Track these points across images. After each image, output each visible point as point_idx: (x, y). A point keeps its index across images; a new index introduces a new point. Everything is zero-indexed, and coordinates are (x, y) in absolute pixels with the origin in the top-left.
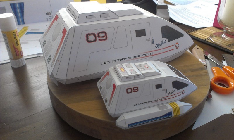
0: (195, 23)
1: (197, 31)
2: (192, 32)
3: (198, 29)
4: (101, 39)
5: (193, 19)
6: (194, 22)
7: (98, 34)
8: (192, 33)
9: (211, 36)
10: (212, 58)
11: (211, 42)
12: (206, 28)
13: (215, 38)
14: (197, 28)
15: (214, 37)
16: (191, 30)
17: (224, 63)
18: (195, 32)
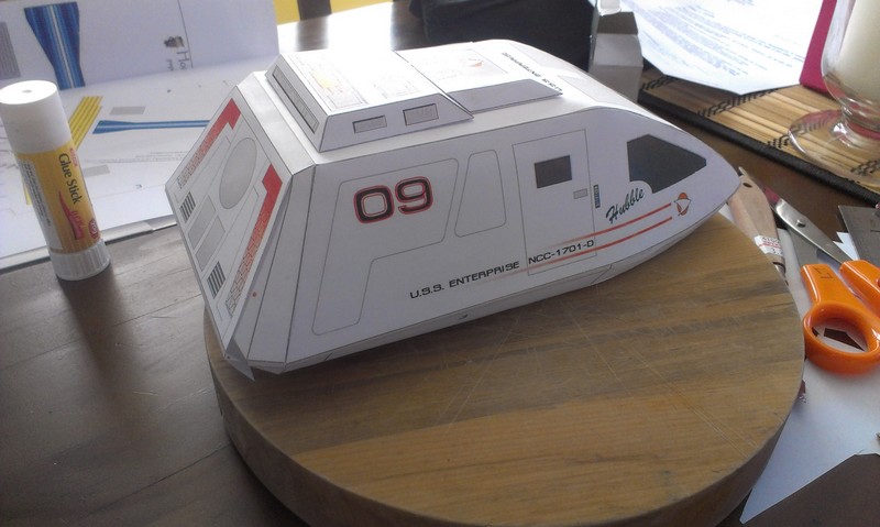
0: (732, 72)
1: (743, 105)
2: (724, 109)
3: (745, 96)
4: (410, 204)
5: (725, 55)
6: (729, 67)
7: (400, 188)
8: (725, 113)
9: (795, 129)
10: (800, 225)
11: (794, 153)
12: (773, 94)
13: (808, 135)
14: (741, 92)
15: (806, 131)
16: (717, 103)
17: (846, 244)
18: (735, 109)
